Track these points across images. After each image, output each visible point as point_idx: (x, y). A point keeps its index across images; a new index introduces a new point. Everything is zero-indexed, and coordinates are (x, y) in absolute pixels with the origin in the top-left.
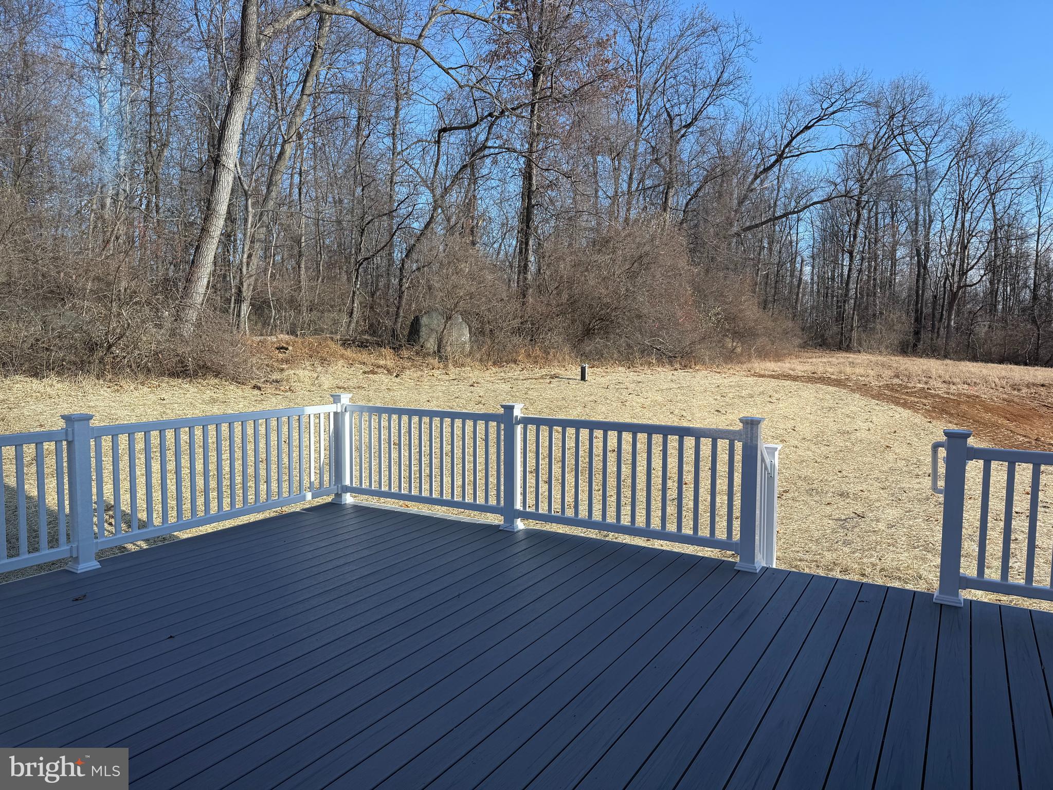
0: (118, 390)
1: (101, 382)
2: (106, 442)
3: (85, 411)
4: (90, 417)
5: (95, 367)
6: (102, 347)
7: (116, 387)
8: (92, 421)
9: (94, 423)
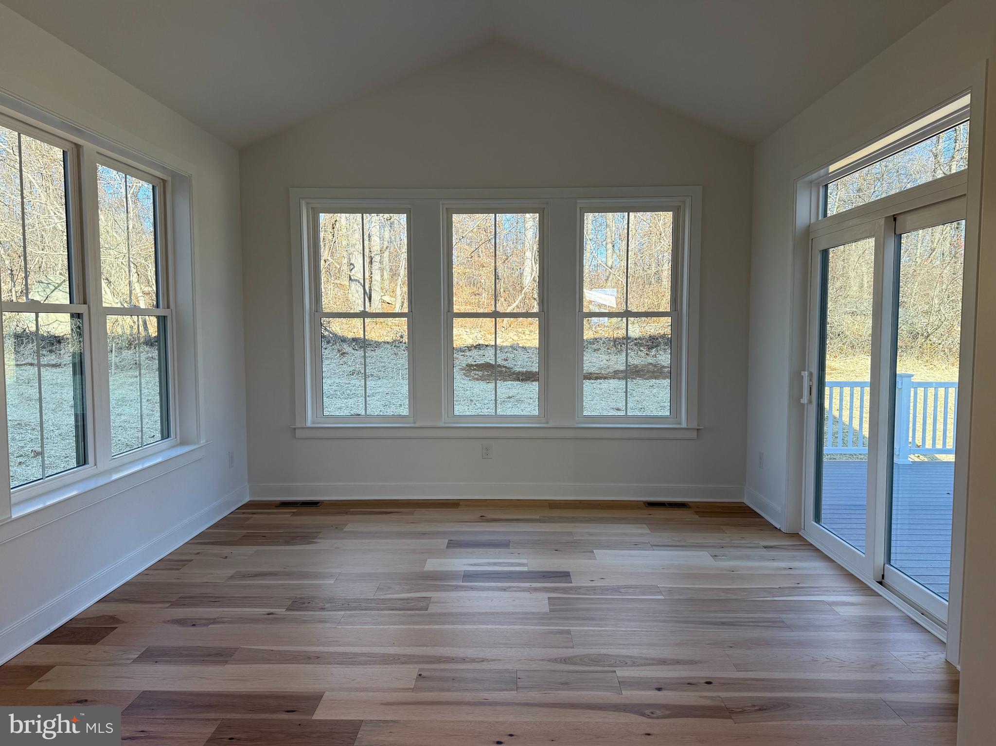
0: (932, 369)
1: (920, 361)
2: (921, 391)
3: (910, 372)
4: (913, 376)
5: (916, 351)
6: (922, 335)
7: (931, 366)
8: (912, 378)
9: (914, 379)
